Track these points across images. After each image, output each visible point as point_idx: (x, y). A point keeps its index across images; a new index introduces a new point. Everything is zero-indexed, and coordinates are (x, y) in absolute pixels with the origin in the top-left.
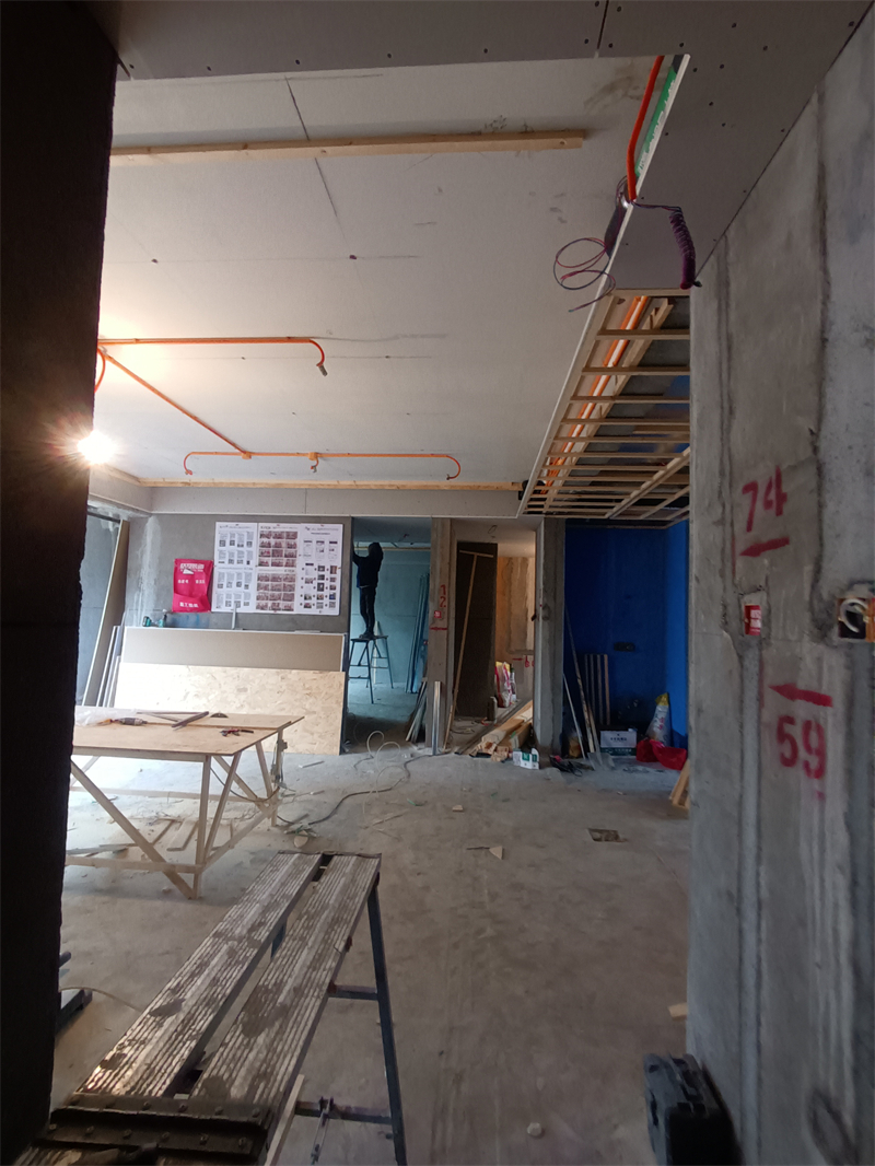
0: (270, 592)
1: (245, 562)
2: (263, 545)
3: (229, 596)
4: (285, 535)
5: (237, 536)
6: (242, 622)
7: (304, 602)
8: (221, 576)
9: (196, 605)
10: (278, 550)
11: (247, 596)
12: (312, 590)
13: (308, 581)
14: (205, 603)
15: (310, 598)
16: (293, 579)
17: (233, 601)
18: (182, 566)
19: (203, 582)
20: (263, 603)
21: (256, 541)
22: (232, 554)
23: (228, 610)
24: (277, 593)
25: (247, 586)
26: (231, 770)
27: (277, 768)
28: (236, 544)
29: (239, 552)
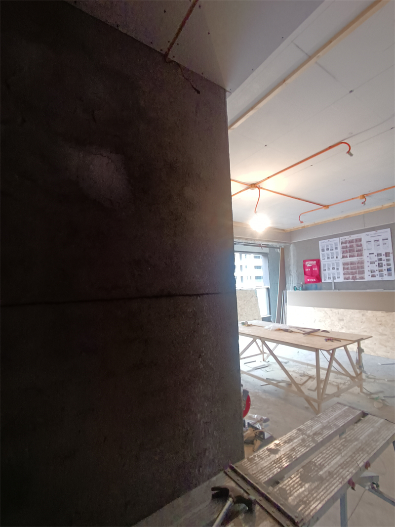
0: (350, 271)
1: (335, 257)
2: (343, 248)
3: (329, 274)
4: (355, 241)
5: (329, 246)
6: (338, 286)
7: (371, 274)
8: (325, 265)
9: (314, 280)
10: (352, 248)
11: (338, 274)
12: (375, 267)
13: (371, 263)
14: (319, 279)
15: (374, 272)
16: (362, 263)
17: (331, 276)
18: (306, 263)
19: (316, 269)
20: (347, 276)
21: (339, 247)
22: (328, 255)
23: (330, 281)
24: (354, 271)
25: (338, 269)
26: (332, 355)
27: (359, 361)
28: (330, 249)
29: (332, 253)
